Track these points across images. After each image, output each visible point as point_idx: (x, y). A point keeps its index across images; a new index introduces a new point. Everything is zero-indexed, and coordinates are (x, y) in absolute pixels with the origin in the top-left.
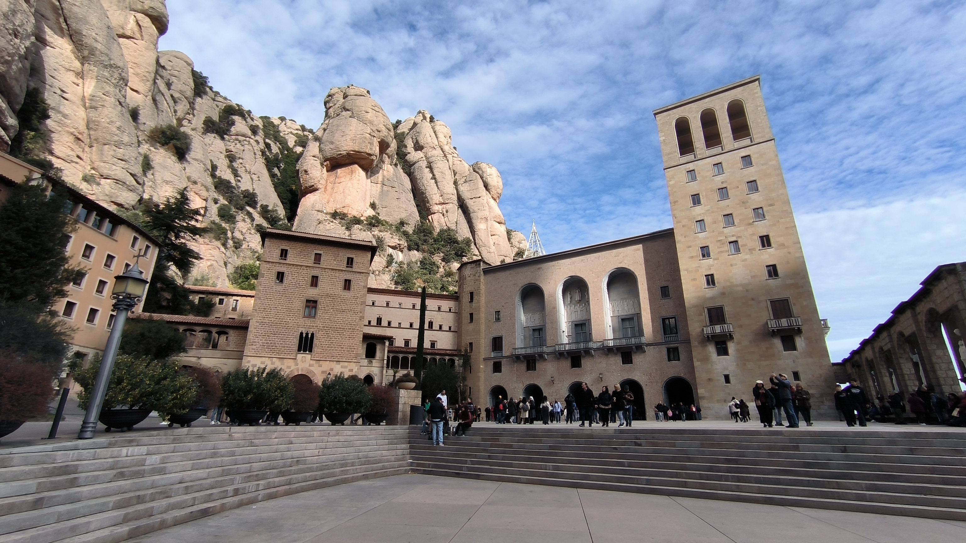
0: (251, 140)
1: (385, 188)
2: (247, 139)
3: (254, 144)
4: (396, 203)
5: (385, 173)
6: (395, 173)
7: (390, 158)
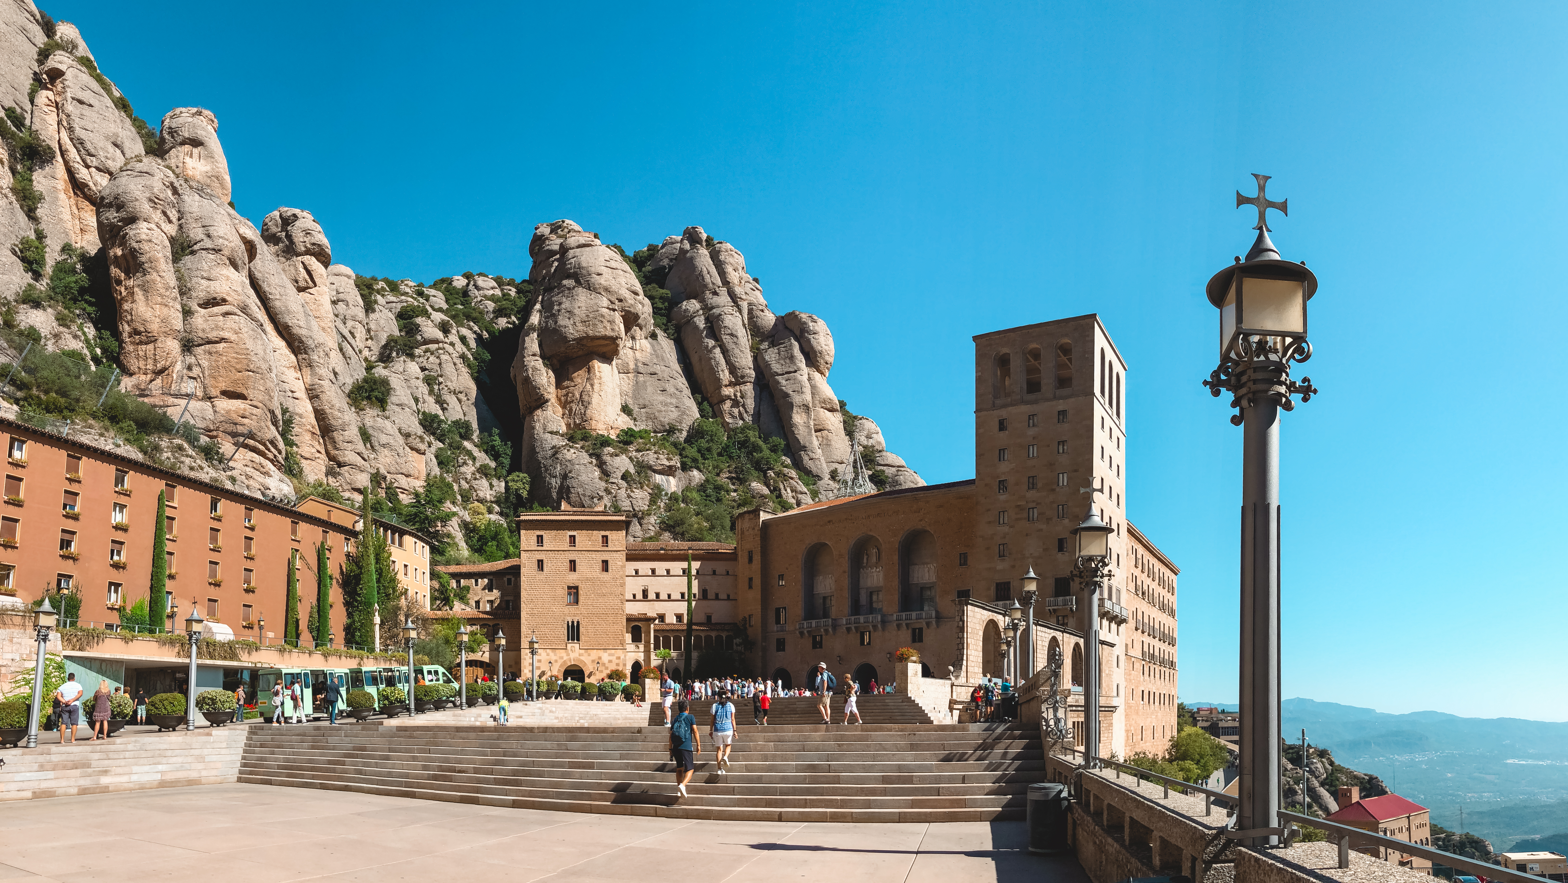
0: (445, 345)
1: (641, 378)
2: (441, 344)
3: (450, 349)
4: (661, 398)
5: (638, 355)
6: (655, 351)
7: (644, 329)
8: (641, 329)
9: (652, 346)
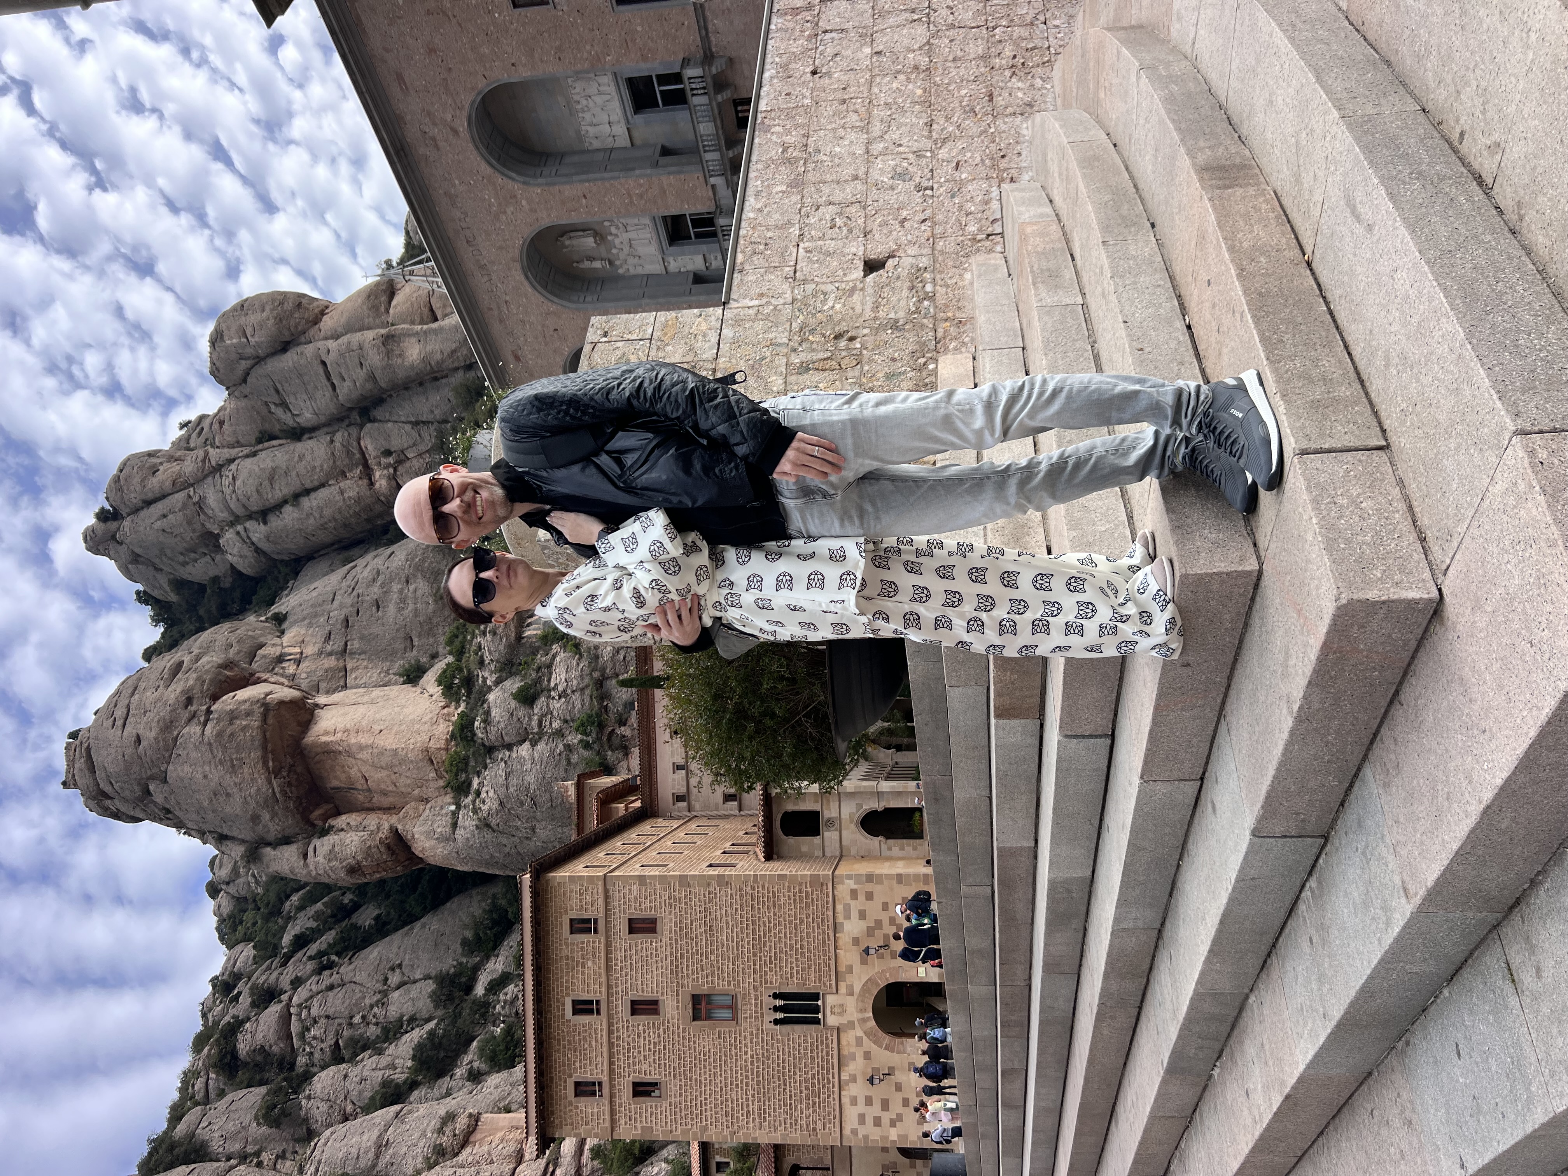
0: (294, 1002)
1: (355, 645)
3: (303, 991)
4: (391, 609)
5: (309, 650)
6: (304, 619)
7: (262, 639)
8: (261, 646)
9: (296, 622)
